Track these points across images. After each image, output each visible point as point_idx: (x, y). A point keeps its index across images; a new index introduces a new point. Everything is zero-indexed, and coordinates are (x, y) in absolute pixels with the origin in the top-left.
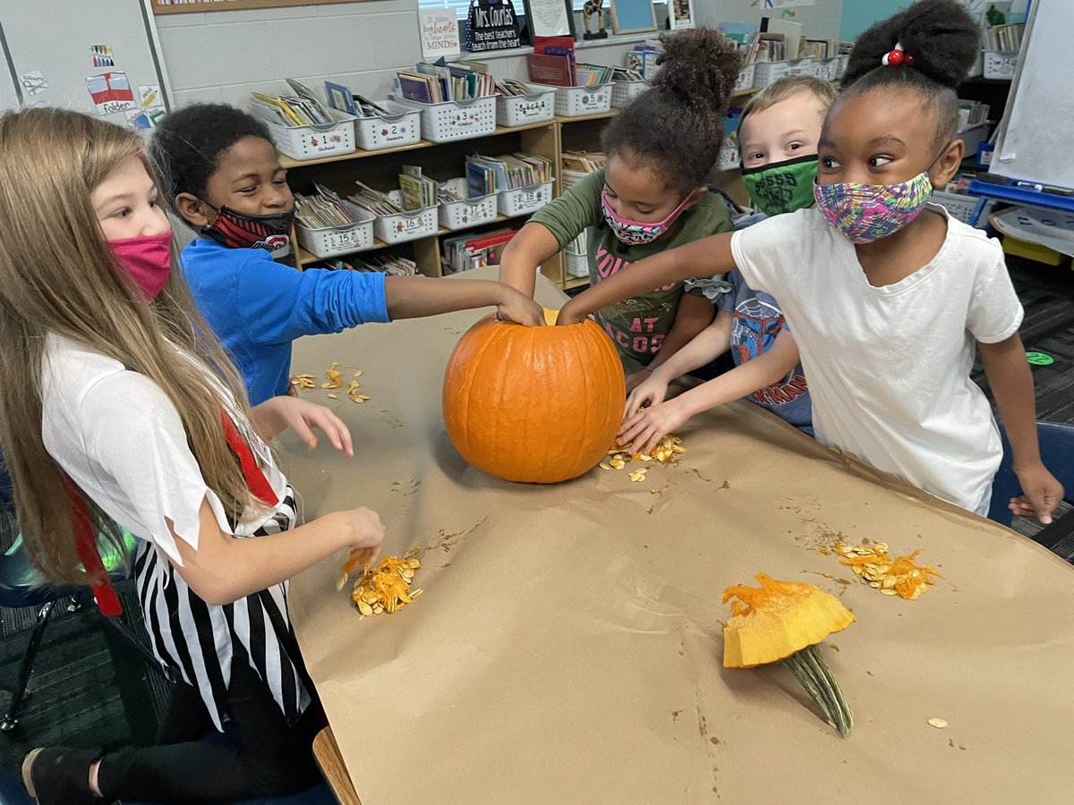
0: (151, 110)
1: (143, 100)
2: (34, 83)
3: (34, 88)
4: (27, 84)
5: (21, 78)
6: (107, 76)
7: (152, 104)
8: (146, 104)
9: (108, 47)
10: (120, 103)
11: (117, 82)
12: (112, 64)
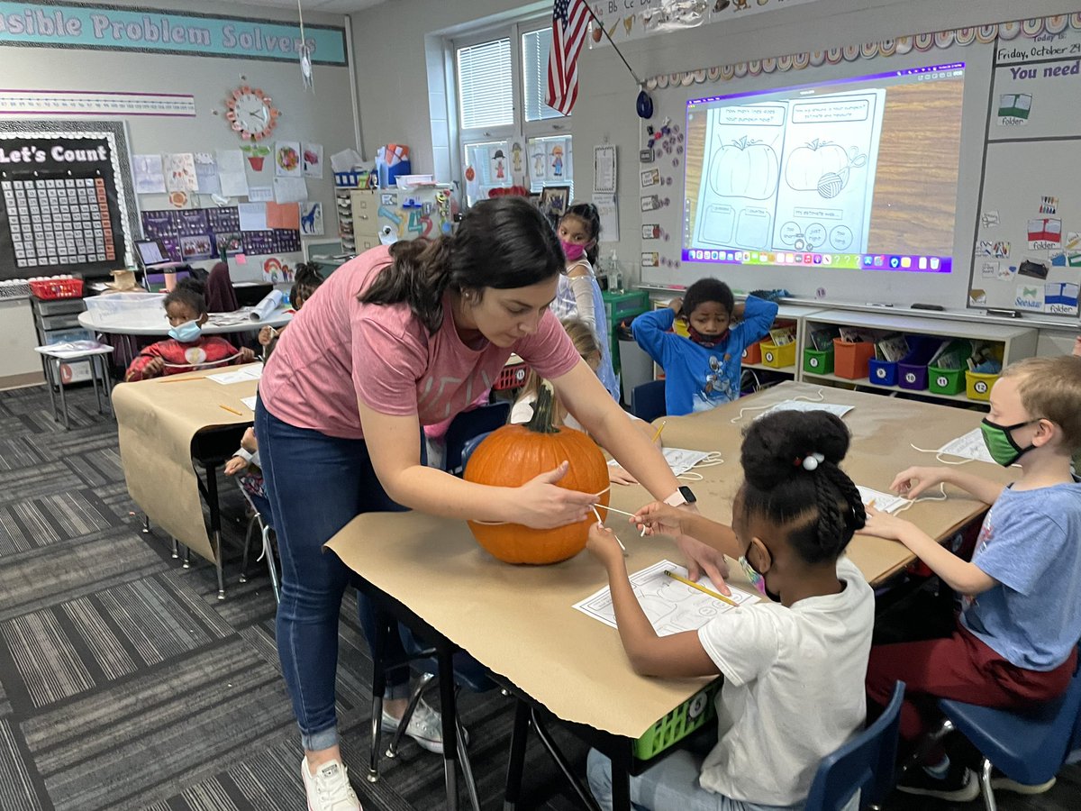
0: (1071, 252)
1: (1068, 243)
2: (990, 219)
3: (988, 222)
4: (985, 219)
5: (982, 214)
6: (1046, 221)
7: (1075, 247)
8: (1069, 247)
9: (1056, 199)
10: (1048, 242)
11: (1052, 227)
12: (1054, 212)
